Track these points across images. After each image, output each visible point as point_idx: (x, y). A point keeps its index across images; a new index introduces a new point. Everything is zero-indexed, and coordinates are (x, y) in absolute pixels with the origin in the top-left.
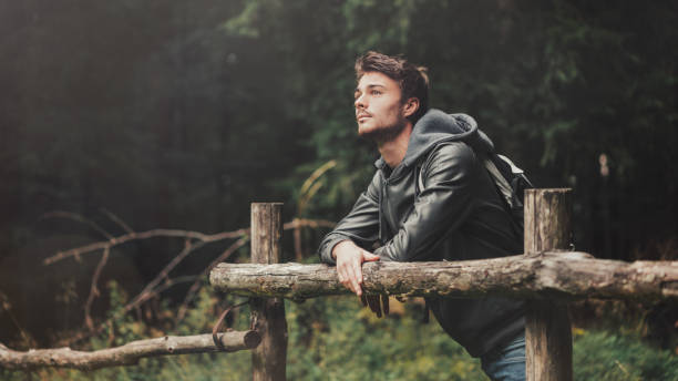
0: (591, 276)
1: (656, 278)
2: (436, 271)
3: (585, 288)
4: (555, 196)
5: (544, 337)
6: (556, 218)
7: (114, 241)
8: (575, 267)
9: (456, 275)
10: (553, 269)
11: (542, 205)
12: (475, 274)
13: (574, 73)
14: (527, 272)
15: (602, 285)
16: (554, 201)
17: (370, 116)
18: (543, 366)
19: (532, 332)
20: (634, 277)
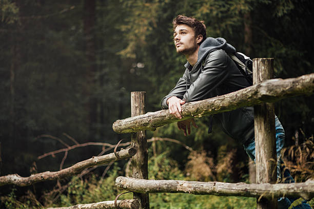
0: (282, 86)
1: (311, 80)
2: (214, 100)
3: (280, 92)
4: (266, 61)
5: (263, 123)
6: (267, 71)
7: (70, 148)
8: (275, 84)
9: (223, 100)
10: (266, 87)
11: (261, 65)
12: (231, 97)
13: (281, 69)
14: (254, 90)
15: (287, 88)
16: (266, 63)
17: (182, 44)
18: (263, 136)
19: (257, 122)
20: (301, 81)
